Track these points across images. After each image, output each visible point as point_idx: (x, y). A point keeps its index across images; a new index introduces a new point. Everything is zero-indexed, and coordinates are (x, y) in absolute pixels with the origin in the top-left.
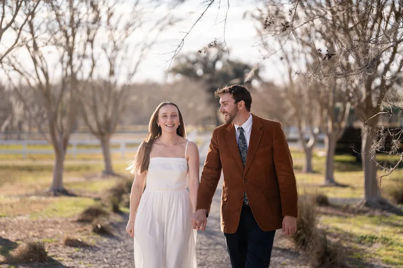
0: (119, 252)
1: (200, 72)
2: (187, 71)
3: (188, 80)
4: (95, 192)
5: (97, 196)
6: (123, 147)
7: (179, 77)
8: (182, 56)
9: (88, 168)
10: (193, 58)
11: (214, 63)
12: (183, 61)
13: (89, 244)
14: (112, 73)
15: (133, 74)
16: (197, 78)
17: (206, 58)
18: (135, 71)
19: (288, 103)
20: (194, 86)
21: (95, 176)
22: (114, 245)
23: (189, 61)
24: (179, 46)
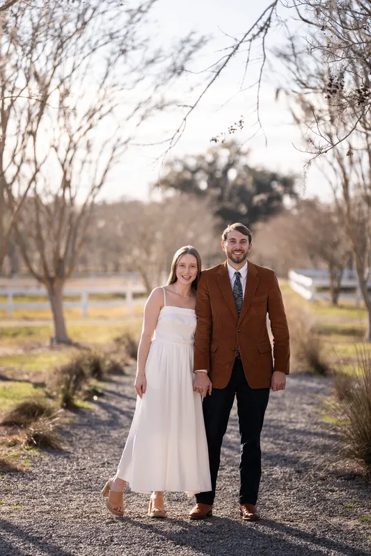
0: (68, 483)
1: (203, 185)
2: (183, 184)
3: (186, 197)
4: (38, 373)
5: (39, 379)
6: (84, 300)
7: (171, 193)
8: (177, 160)
9: (30, 333)
10: (192, 163)
11: (225, 172)
12: (179, 168)
13: (18, 467)
14: (66, 184)
15: (99, 187)
16: (200, 194)
17: (212, 164)
18: (102, 184)
19: (342, 232)
20: (195, 205)
21: (40, 346)
22: (61, 470)
23: (186, 168)
24: (178, 131)
